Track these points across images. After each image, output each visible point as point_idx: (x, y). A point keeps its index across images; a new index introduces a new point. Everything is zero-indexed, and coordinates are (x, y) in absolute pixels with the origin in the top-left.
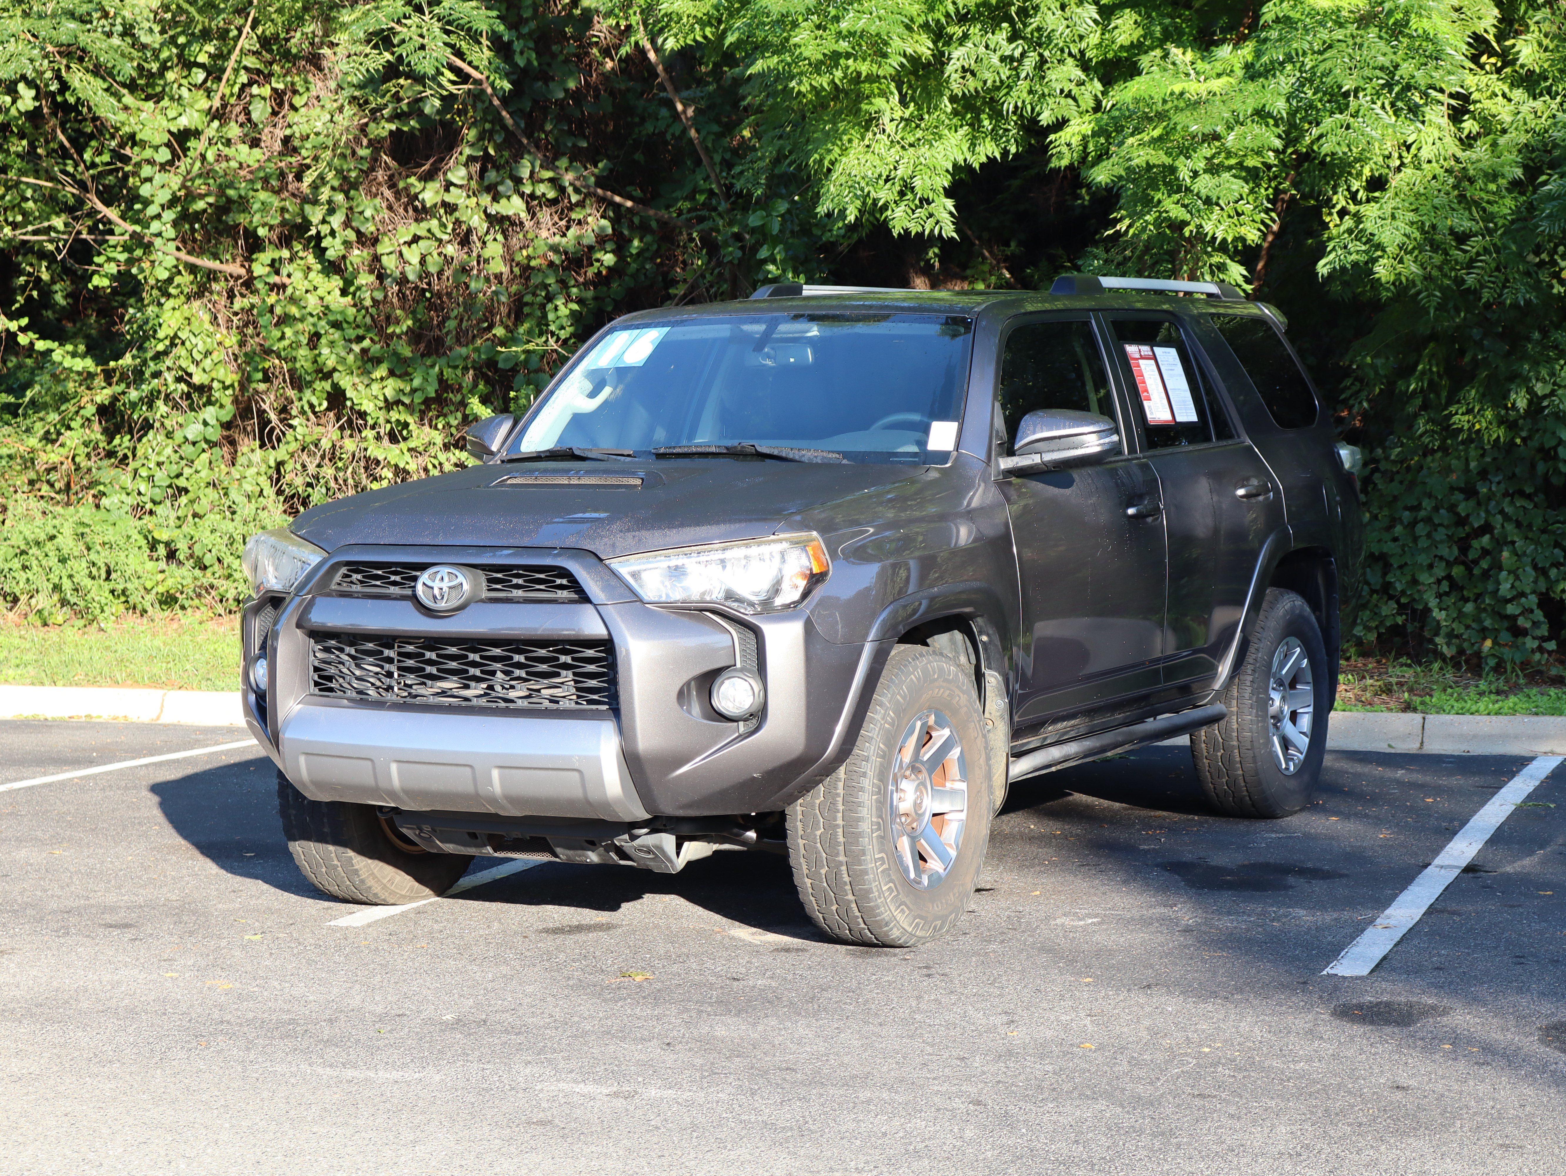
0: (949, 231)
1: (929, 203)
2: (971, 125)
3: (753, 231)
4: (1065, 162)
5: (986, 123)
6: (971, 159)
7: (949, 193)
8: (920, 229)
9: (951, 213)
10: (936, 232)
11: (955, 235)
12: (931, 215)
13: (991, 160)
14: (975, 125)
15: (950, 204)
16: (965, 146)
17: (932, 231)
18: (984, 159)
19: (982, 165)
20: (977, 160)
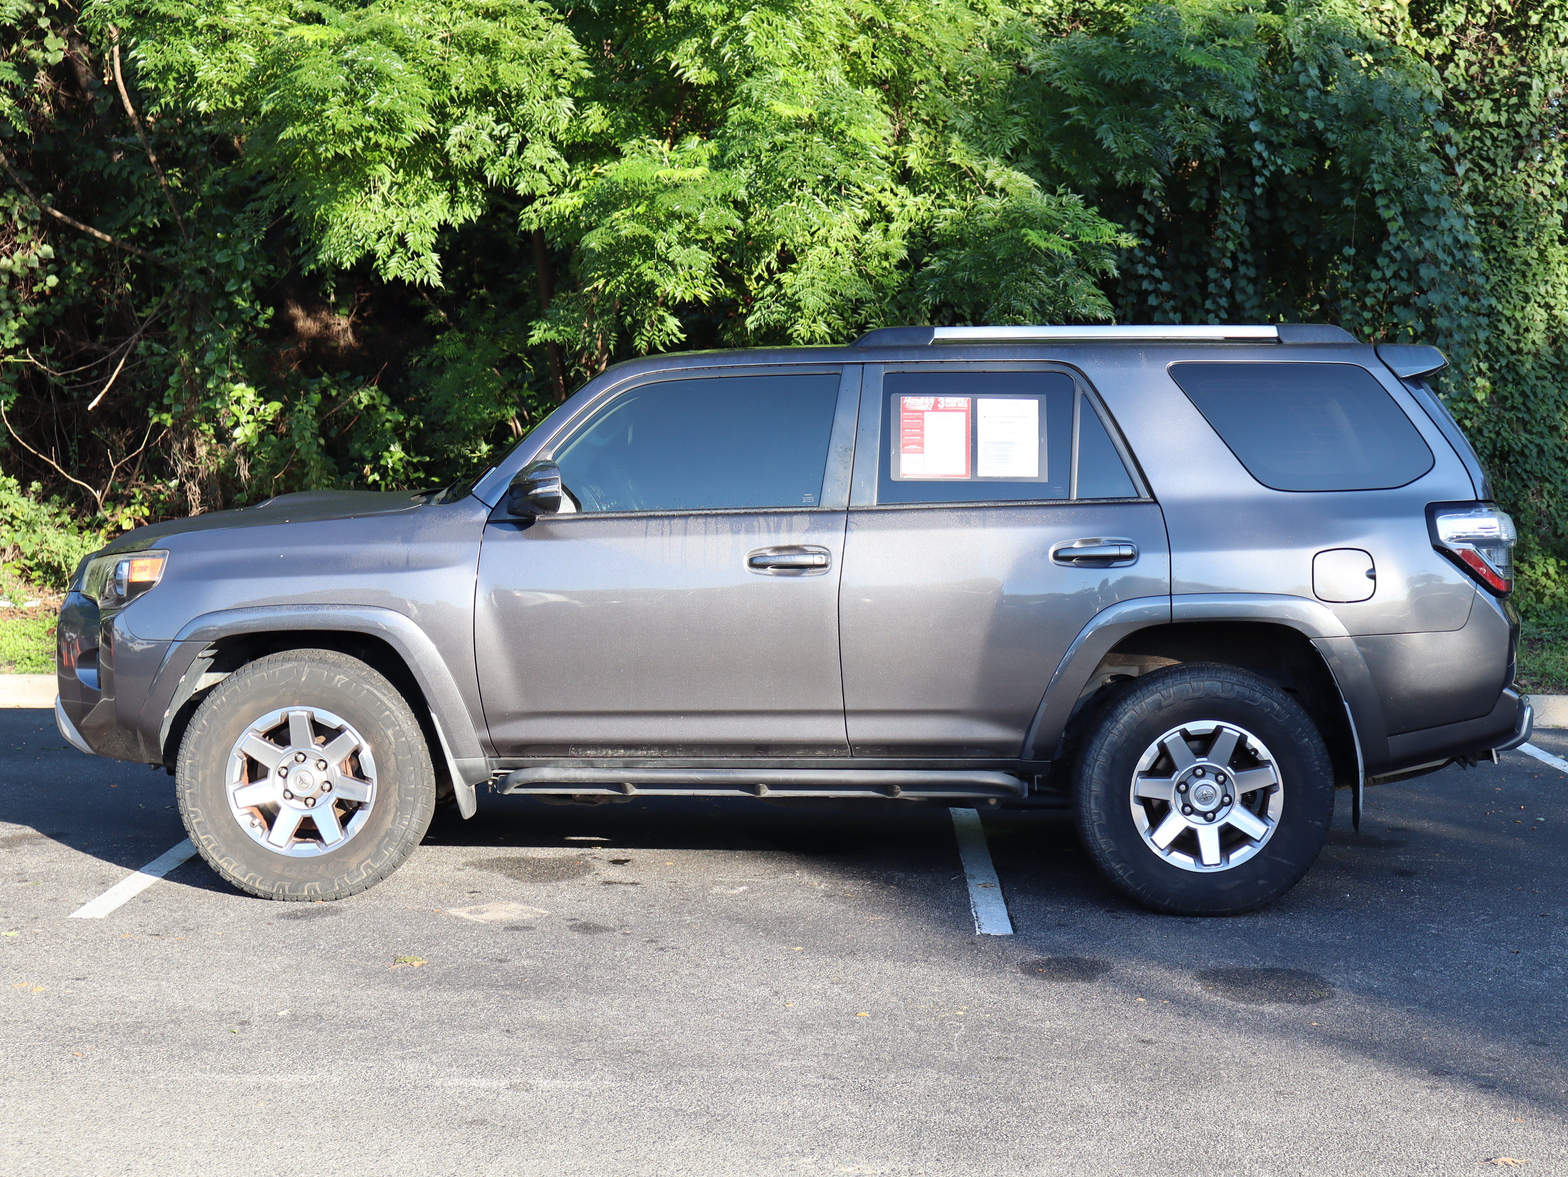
0: (436, 280)
1: (419, 256)
2: (450, 191)
3: (218, 266)
4: (534, 227)
5: (463, 189)
6: (451, 220)
7: (435, 249)
8: (412, 278)
9: (437, 266)
10: (425, 281)
11: (441, 284)
12: (421, 267)
13: (468, 221)
14: (453, 189)
15: (436, 257)
16: (446, 207)
17: (422, 280)
18: (462, 221)
19: (460, 225)
20: (456, 221)
